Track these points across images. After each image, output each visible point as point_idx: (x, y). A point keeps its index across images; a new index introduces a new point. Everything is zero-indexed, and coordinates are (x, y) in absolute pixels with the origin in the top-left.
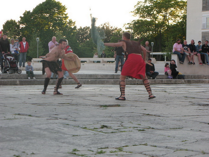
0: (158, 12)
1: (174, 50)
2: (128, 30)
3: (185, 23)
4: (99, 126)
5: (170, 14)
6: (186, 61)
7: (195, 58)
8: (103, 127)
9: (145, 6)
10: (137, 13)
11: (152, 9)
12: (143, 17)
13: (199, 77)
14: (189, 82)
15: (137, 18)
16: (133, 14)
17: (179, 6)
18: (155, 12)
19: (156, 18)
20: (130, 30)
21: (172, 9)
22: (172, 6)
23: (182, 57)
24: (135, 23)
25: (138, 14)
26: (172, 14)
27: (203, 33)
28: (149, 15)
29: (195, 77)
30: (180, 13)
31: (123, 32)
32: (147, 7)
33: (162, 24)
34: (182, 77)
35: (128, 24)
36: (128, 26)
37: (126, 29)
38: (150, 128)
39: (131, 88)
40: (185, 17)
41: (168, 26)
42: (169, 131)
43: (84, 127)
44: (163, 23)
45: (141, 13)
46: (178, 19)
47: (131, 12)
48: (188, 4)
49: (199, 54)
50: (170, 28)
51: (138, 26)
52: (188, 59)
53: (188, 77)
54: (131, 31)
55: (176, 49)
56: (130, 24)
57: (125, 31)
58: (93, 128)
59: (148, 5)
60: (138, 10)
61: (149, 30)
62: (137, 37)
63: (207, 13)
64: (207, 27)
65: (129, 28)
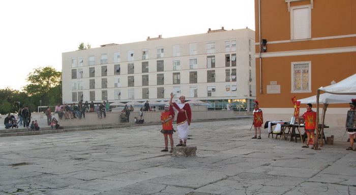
0: (44, 79)
1: (56, 111)
3: (62, 86)
4: (15, 190)
5: (51, 80)
6: (63, 117)
7: (70, 115)
8: (19, 190)
10: (29, 80)
11: (39, 77)
12: (33, 82)
13: (72, 127)
14: (66, 131)
15: (30, 83)
16: (27, 80)
17: (57, 75)
18: (41, 79)
19: (42, 83)
21: (52, 77)
22: (52, 75)
23: (61, 115)
24: (28, 87)
26: (52, 80)
27: (73, 93)
28: (38, 81)
29: (70, 127)
30: (58, 79)
32: (36, 76)
33: (46, 87)
34: (62, 128)
35: (24, 87)
38: (48, 188)
40: (61, 82)
41: (50, 88)
42: (60, 191)
43: (6, 191)
44: (47, 86)
46: (57, 83)
48: (63, 74)
49: (72, 113)
50: (51, 89)
51: (31, 88)
52: (65, 116)
53: (66, 127)
54: (26, 92)
55: (57, 110)
57: (22, 92)
58: (12, 192)
59: (37, 75)
60: (30, 78)
61: (38, 91)
62: (30, 96)
63: (75, 80)
64: (75, 89)
65: (25, 90)
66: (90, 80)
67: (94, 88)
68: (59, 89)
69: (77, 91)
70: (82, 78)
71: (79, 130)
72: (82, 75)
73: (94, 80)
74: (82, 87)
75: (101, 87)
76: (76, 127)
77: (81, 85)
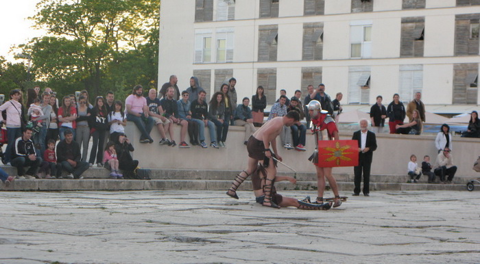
0: (94, 21)
2: (20, 61)
3: (157, 48)
5: (122, 27)
9: (63, 4)
10: (43, 21)
11: (78, 13)
12: (57, 30)
13: (183, 174)
14: (161, 187)
15: (44, 32)
16: (33, 22)
17: (142, 7)
18: (86, 21)
19: (88, 35)
20: (26, 61)
21: (126, 14)
24: (38, 45)
25: (45, 25)
26: (126, 26)
28: (72, 26)
29: (174, 175)
30: (145, 24)
31: (9, 65)
32: (67, 8)
33: (101, 50)
34: (145, 175)
35: (21, 46)
36: (20, 51)
37: (16, 57)
39: (21, 201)
40: (155, 35)
41: (116, 55)
44: (105, 46)
45: (52, 20)
46: (140, 37)
47: (29, 18)
49: (184, 122)
50: (121, 58)
51: (45, 52)
52: (160, 133)
53: (159, 174)
54: (28, 63)
56: (27, 47)
57: (14, 62)
60: (45, 13)
61: (70, 62)
62: (42, 78)
63: (205, 27)
64: (206, 59)
65: (24, 56)
66: (262, 29)
67: (273, 57)
68: (147, 59)
69: (213, 68)
70: (231, 18)
71: (206, 188)
72: (232, 10)
73: (274, 30)
74: (230, 52)
75: (300, 57)
76: (199, 175)
77: (225, 46)
